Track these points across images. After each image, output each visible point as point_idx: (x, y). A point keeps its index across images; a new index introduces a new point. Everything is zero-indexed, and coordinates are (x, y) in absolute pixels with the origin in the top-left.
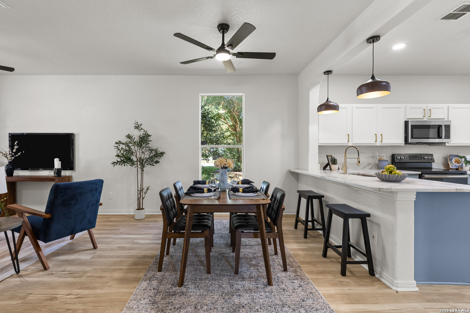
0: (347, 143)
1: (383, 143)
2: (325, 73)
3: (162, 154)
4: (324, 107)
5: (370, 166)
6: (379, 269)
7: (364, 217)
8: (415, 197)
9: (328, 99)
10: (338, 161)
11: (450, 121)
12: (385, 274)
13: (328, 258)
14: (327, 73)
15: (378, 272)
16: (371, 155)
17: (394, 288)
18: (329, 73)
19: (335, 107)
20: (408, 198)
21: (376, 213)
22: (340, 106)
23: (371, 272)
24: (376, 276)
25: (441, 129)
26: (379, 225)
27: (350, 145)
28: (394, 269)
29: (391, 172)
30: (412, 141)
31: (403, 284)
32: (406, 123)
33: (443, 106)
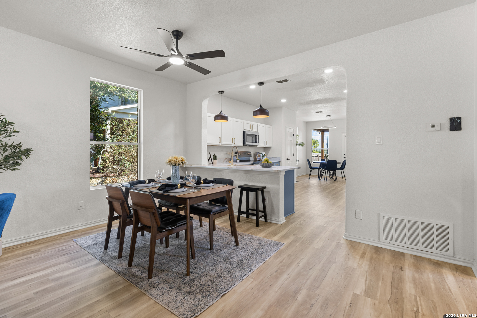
0: (219, 143)
1: (235, 144)
2: (219, 92)
3: (27, 152)
4: (220, 117)
5: (226, 161)
6: (269, 217)
7: (262, 189)
8: (285, 173)
9: (221, 112)
10: (217, 157)
11: (259, 133)
12: (273, 218)
13: (241, 222)
14: (220, 93)
15: (269, 219)
16: (226, 152)
17: (279, 223)
18: (222, 93)
19: (225, 118)
20: (283, 174)
21: (267, 185)
22: (229, 118)
23: (266, 220)
24: (269, 221)
25: (256, 138)
26: (269, 192)
27: (221, 145)
28: (278, 213)
29: (268, 162)
30: (247, 143)
31: (282, 220)
32: (244, 132)
33: (256, 124)
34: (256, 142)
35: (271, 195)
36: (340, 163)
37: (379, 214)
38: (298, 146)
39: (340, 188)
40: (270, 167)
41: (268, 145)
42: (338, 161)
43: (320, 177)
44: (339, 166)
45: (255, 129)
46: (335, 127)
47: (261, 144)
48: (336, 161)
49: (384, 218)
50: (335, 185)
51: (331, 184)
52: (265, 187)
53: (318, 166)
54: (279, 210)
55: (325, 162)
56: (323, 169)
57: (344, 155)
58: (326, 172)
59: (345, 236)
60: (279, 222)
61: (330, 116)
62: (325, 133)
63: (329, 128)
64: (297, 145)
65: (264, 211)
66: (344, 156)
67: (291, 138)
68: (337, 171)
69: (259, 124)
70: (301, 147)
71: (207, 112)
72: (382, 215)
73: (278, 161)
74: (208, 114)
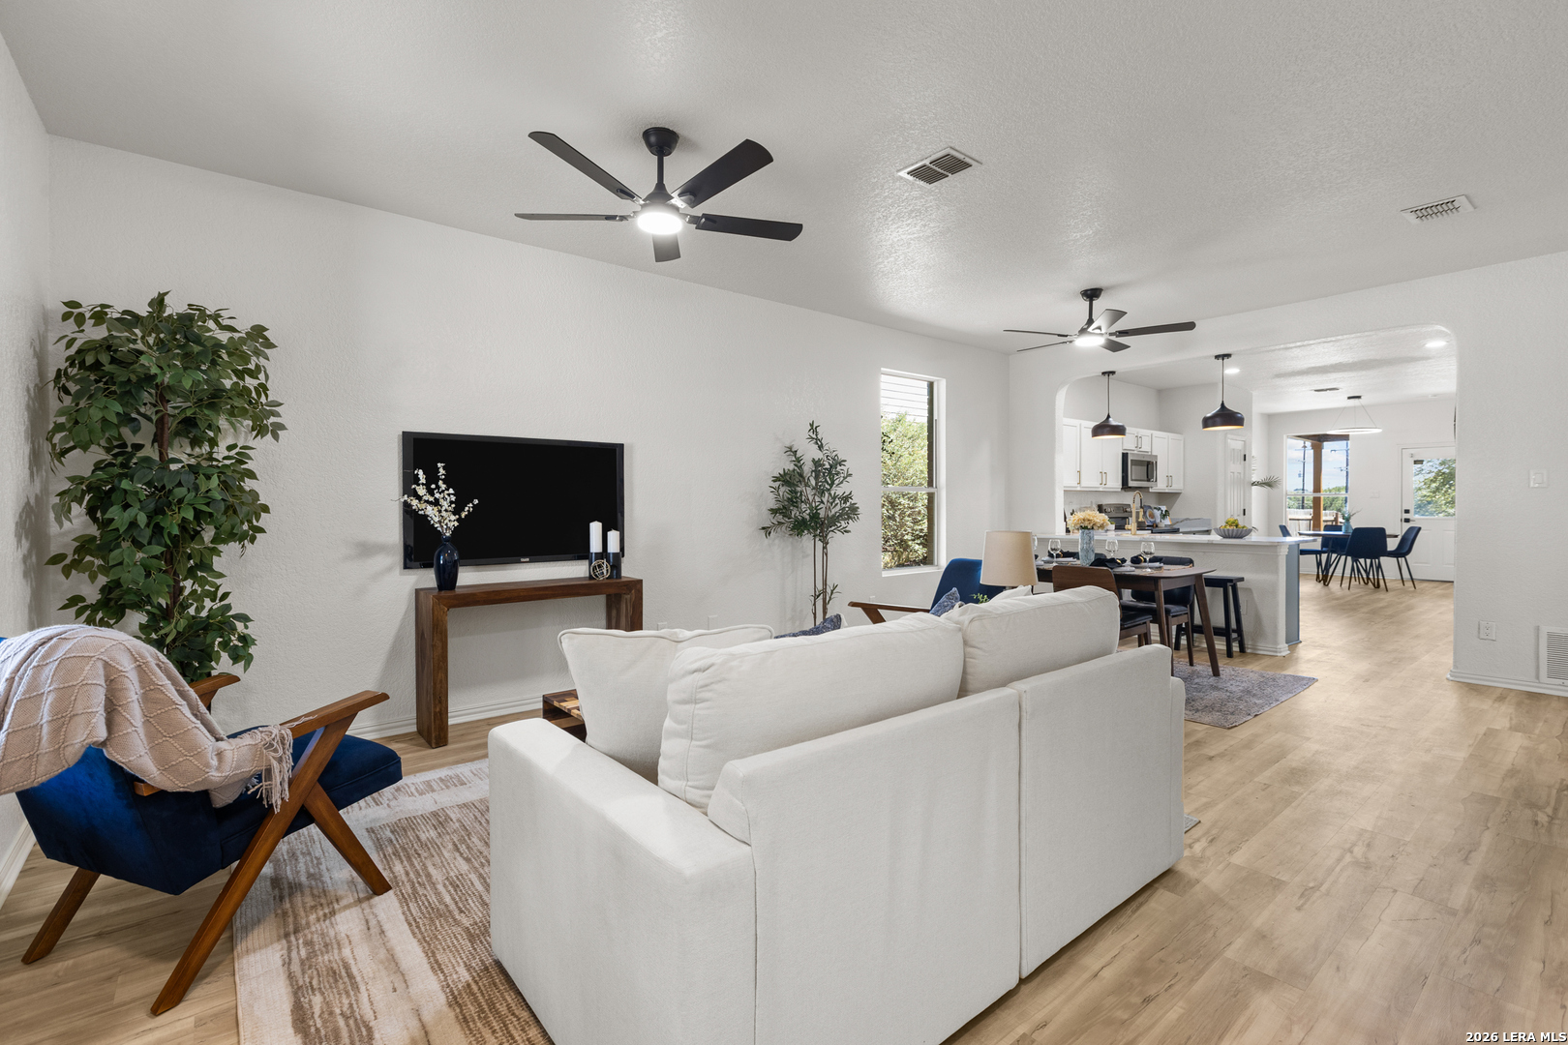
0: (1077, 485)
1: (1108, 486)
2: (1104, 373)
4: (1104, 428)
6: (1250, 643)
7: (1234, 583)
8: (1287, 550)
9: (1110, 416)
11: (1156, 456)
12: (1262, 644)
14: (1107, 375)
15: (1248, 646)
17: (1279, 654)
18: (1111, 374)
20: (1284, 551)
21: (1246, 576)
22: (1128, 430)
23: (1242, 649)
24: (1249, 651)
25: (1149, 467)
26: (1249, 590)
27: (1079, 489)
28: (1275, 634)
29: (1237, 526)
30: (1131, 484)
31: (1283, 649)
32: (1125, 456)
33: (1148, 432)
34: (1149, 480)
35: (1255, 595)
36: (1396, 536)
37: (1538, 629)
38: (1254, 487)
39: (1404, 605)
40: (1241, 537)
41: (1176, 487)
42: (1388, 532)
43: (1324, 578)
44: (1392, 544)
45: (1146, 447)
46: (1379, 431)
47: (1161, 485)
48: (1382, 530)
49: (1550, 635)
50: (1383, 599)
51: (1367, 595)
52: (1242, 579)
53: (1317, 546)
54: (1276, 627)
55: (1341, 533)
56: (1334, 556)
57: (1407, 511)
58: (1343, 564)
59: (1452, 676)
60: (1276, 652)
61: (1359, 397)
62: (1325, 443)
63: (1352, 433)
64: (1253, 484)
65: (1239, 630)
66: (1407, 516)
67: (1236, 467)
68: (1384, 560)
69: (1156, 433)
70: (1264, 490)
71: (1064, 416)
72: (1545, 630)
73: (1206, 529)
74: (1067, 421)
